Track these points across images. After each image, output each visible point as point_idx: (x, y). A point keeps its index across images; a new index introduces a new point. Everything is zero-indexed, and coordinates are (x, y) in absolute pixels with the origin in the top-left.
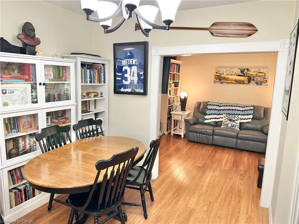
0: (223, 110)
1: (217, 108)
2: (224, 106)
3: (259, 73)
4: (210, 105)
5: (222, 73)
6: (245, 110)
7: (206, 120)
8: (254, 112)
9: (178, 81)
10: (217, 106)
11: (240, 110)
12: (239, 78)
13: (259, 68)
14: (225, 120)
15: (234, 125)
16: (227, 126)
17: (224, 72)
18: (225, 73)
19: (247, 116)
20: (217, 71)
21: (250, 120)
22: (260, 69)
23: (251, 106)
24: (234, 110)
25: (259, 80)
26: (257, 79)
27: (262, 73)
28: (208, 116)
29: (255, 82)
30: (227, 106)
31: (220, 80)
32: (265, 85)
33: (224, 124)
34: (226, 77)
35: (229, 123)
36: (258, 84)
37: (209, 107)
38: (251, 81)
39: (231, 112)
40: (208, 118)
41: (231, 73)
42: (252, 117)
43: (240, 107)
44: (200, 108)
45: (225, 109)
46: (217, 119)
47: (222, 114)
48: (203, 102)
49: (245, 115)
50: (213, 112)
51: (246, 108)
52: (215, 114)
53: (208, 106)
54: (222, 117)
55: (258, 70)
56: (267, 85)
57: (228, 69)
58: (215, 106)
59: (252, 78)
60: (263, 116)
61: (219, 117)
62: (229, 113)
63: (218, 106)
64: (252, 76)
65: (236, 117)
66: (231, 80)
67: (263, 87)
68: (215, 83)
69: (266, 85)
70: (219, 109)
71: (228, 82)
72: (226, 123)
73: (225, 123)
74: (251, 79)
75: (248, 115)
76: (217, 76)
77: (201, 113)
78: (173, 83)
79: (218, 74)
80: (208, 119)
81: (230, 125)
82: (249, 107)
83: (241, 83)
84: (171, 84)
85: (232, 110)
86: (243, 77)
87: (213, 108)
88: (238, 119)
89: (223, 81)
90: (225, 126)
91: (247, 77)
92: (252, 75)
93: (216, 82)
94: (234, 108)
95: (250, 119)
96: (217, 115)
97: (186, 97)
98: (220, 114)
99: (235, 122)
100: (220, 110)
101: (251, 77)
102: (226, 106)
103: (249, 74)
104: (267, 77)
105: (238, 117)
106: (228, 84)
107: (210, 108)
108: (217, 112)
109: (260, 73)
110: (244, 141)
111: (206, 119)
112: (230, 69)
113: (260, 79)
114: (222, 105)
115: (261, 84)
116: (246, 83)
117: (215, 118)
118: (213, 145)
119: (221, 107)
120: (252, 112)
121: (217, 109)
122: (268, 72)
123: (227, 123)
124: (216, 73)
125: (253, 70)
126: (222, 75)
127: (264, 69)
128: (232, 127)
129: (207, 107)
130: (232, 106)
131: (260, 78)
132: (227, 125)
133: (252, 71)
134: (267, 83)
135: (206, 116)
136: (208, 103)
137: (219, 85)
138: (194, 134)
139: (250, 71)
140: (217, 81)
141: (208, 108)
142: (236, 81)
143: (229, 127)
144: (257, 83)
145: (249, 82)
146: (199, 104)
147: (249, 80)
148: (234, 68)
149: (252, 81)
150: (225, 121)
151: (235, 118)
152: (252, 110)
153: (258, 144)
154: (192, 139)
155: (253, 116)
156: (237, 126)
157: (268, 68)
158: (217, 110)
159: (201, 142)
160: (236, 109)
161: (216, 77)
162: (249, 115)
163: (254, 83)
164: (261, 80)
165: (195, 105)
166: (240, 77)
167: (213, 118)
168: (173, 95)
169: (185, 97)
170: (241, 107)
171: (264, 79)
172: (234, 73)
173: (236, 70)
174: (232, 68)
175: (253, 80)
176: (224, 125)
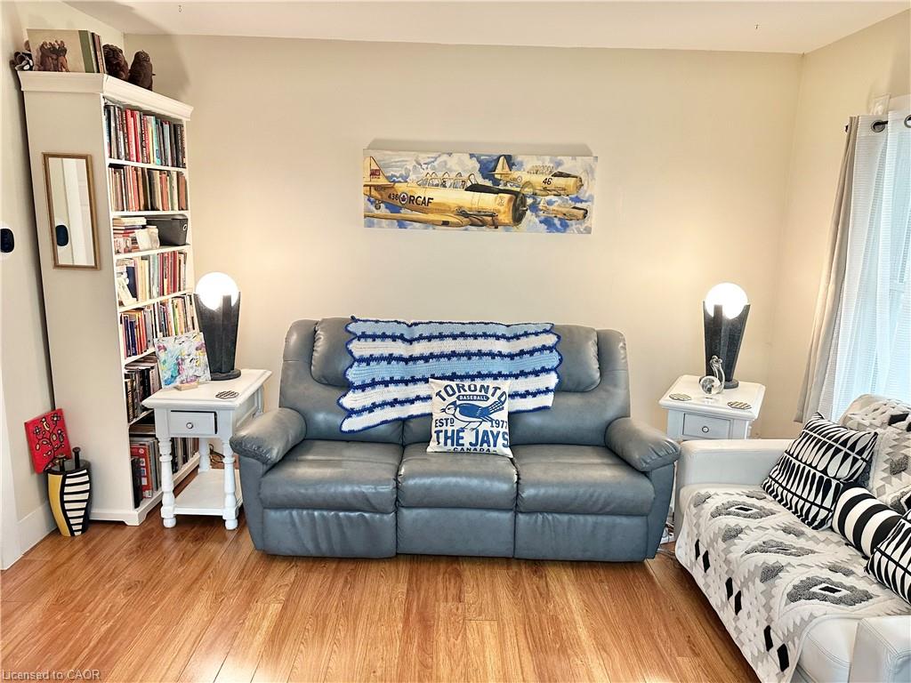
0: (426, 359)
1: (400, 349)
2: (430, 338)
3: (555, 175)
4: (364, 336)
5: (401, 176)
6: (522, 353)
7: (349, 416)
8: (561, 360)
9: (176, 212)
10: (394, 338)
11: (500, 354)
12: (476, 200)
13: (557, 156)
14: (444, 410)
15: (485, 433)
16: (458, 444)
17: (408, 171)
18: (412, 177)
19: (532, 378)
20: (375, 167)
21: (548, 400)
22: (559, 158)
23: (545, 331)
24: (475, 354)
25: (554, 207)
26: (550, 203)
27: (568, 176)
28: (359, 393)
29: (543, 218)
30: (441, 337)
31: (394, 209)
32: (581, 232)
33: (442, 435)
34: (421, 193)
35: (463, 425)
36: (554, 225)
37: (360, 348)
38: (524, 212)
39: (461, 366)
40: (357, 406)
41: (440, 174)
42: (557, 381)
43: (498, 338)
44: (315, 354)
45: (437, 351)
46: (402, 403)
47: (426, 381)
48: (324, 320)
49: (523, 374)
50: (382, 371)
51: (526, 344)
52: (392, 381)
53: (355, 341)
54: (423, 394)
55: (551, 161)
56: (588, 230)
57: (423, 158)
58: (389, 342)
59: (529, 201)
60: (599, 374)
61: (413, 396)
62: (454, 374)
63: (402, 337)
64: (528, 191)
65: (491, 391)
66: (442, 209)
67: (571, 237)
68: (370, 225)
69: (585, 229)
70: (406, 355)
71: (431, 217)
72: (450, 429)
73: (444, 428)
74: (523, 203)
75: (536, 373)
76: (377, 188)
77: (319, 382)
78: (150, 221)
79: (382, 181)
80: (359, 412)
81: (468, 438)
82: (536, 334)
83: (483, 224)
84: (133, 228)
85: (469, 355)
86: (492, 196)
87: (377, 353)
88: (503, 399)
89: (406, 213)
90: (446, 444)
91: (507, 196)
92: (528, 184)
93: (376, 220)
94: (473, 345)
95: (547, 391)
96: (402, 387)
97: (233, 303)
98: (414, 380)
99: (492, 420)
100: (412, 359)
101: (525, 196)
102: (436, 337)
103: (515, 179)
104: (587, 195)
105: (499, 393)
106: (430, 231)
107: (367, 354)
108: (397, 370)
109: (561, 175)
110: (550, 517)
111: (351, 413)
112: (434, 155)
113: (559, 206)
114: (417, 332)
115: (565, 226)
116: (505, 225)
117: (394, 403)
118: (398, 557)
119: (415, 343)
120: (552, 360)
121: (396, 353)
122: (590, 171)
123: (456, 428)
124: (374, 173)
125: (530, 162)
126: (401, 188)
127: (574, 156)
128: (478, 447)
129: (350, 347)
130: (463, 335)
131: (560, 201)
132: (456, 437)
133: (528, 166)
134: (587, 223)
135: (350, 394)
136: (352, 327)
137: (387, 233)
138: (294, 513)
139: (518, 170)
140: (377, 212)
141: (357, 354)
142: (462, 213)
143: (467, 445)
144: (548, 222)
145: (518, 218)
146: (310, 335)
147: (515, 209)
148: (450, 154)
149: (528, 213)
150: (444, 415)
151: (489, 395)
152: (551, 349)
153: (614, 526)
154: (287, 544)
155: (558, 377)
156: (501, 435)
157: (589, 154)
158: (400, 359)
159: (338, 551)
160: (485, 349)
161: (374, 193)
162: (543, 376)
163: (537, 220)
164: (564, 210)
165: (287, 340)
166: (477, 194)
167: (383, 404)
168: (155, 290)
169: (227, 300)
170: (504, 337)
171: (578, 205)
172: (453, 175)
173: (461, 163)
174: (444, 153)
175: (534, 207)
176: (442, 440)
